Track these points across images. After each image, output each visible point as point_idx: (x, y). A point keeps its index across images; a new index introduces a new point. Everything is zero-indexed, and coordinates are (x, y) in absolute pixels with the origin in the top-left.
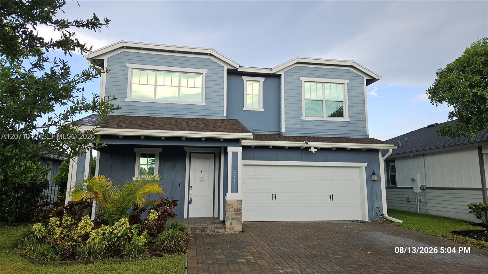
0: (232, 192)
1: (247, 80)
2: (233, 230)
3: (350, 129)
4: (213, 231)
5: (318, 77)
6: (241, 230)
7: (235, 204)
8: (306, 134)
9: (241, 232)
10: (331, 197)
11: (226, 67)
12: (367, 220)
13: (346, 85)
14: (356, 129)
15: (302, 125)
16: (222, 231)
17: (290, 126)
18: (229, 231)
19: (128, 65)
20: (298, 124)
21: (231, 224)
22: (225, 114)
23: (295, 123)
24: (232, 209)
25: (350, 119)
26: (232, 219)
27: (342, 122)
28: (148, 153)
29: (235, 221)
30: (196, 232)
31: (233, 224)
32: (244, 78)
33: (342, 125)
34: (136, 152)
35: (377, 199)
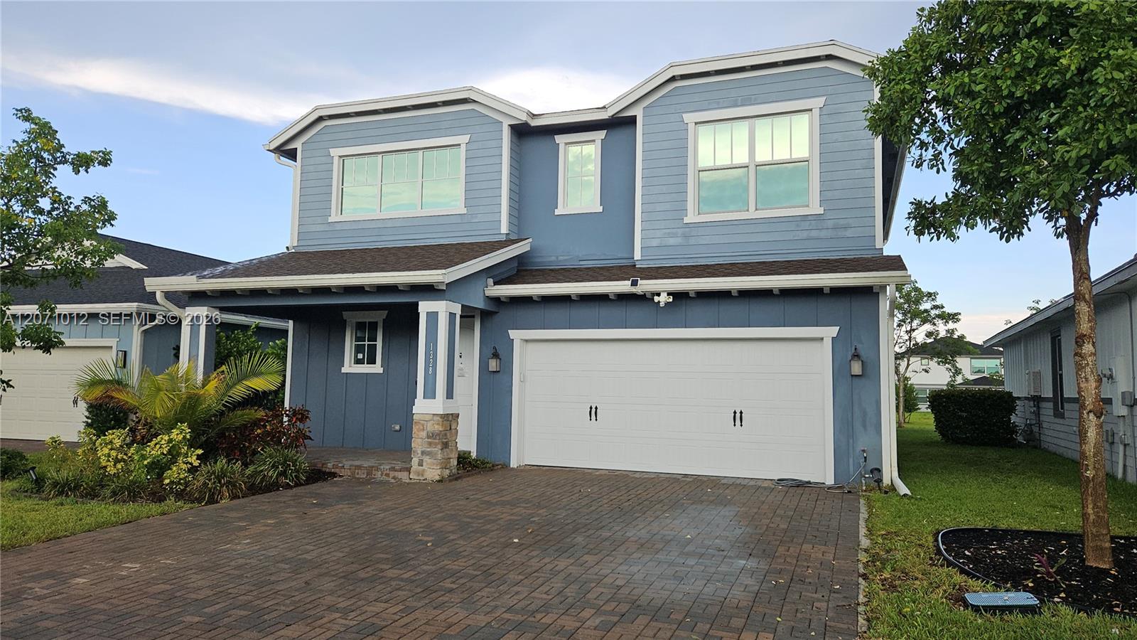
0: (424, 398)
1: (566, 144)
2: (423, 475)
3: (823, 234)
4: (387, 475)
6: (438, 478)
7: (430, 424)
9: (439, 481)
10: (738, 417)
11: (506, 123)
12: (830, 481)
13: (816, 112)
14: (841, 233)
15: (685, 236)
16: (403, 476)
17: (655, 243)
18: (415, 477)
19: (333, 152)
20: (674, 236)
21: (421, 464)
22: (504, 229)
23: (669, 233)
24: (422, 433)
25: (822, 209)
26: (423, 453)
27: (799, 219)
28: (367, 320)
29: (428, 457)
30: (358, 474)
31: (424, 464)
32: (560, 139)
33: (798, 226)
34: (346, 320)
35: (864, 426)
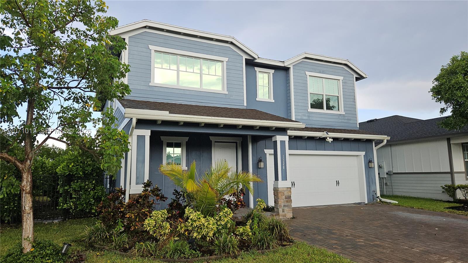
0: (282, 180)
1: (259, 71)
2: (285, 216)
3: (345, 121)
5: (320, 73)
6: (292, 217)
7: (286, 192)
8: (312, 126)
10: (338, 183)
11: (245, 57)
12: (366, 202)
13: (340, 81)
14: (349, 121)
15: (309, 117)
17: (299, 118)
18: (282, 218)
19: (151, 47)
20: (305, 116)
21: (283, 211)
22: (245, 104)
23: (303, 115)
24: (283, 197)
25: (345, 113)
26: (284, 206)
27: (339, 115)
28: (174, 142)
29: (287, 208)
31: (285, 211)
32: (257, 69)
33: (339, 117)
34: (163, 141)
35: (372, 183)
